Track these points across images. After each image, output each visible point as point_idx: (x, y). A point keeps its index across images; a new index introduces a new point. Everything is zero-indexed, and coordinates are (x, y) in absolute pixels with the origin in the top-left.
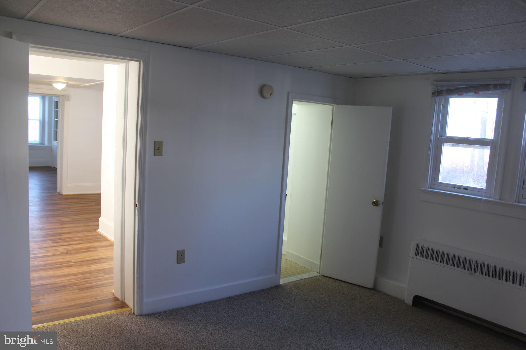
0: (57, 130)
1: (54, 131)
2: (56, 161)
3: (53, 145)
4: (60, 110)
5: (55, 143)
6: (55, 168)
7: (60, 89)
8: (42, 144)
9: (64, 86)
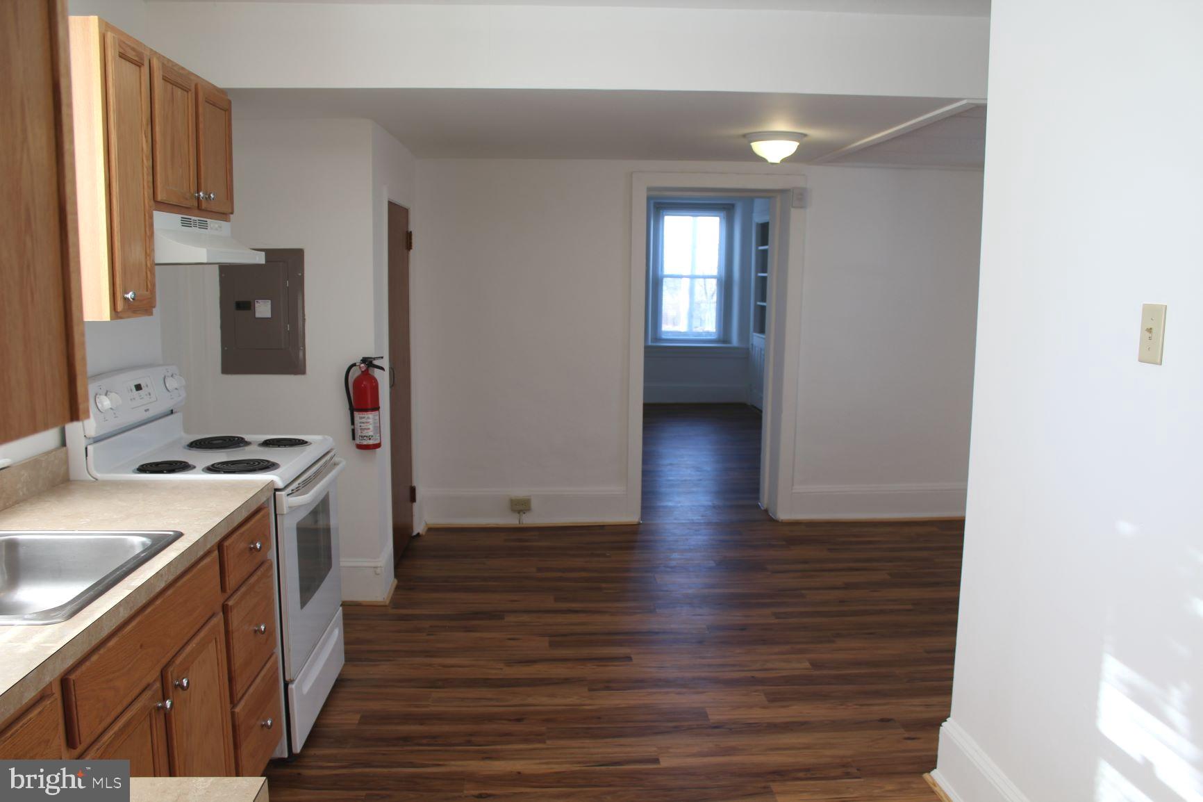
0: (764, 304)
1: (756, 306)
2: (761, 390)
3: (752, 345)
4: (773, 247)
5: (757, 339)
6: (755, 407)
7: (777, 161)
8: (725, 341)
9: (788, 148)
